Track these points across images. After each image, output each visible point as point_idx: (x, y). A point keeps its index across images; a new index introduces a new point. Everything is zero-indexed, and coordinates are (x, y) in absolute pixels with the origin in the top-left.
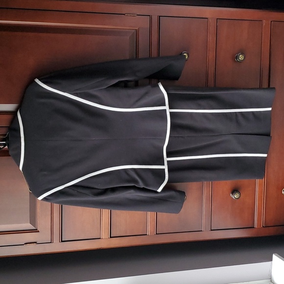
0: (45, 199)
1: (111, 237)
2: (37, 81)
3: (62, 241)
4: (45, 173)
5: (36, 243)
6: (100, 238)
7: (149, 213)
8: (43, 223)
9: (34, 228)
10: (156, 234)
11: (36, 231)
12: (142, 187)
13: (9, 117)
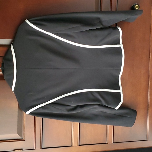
0: (31, 113)
1: (79, 145)
2: (27, 21)
3: (42, 148)
4: (32, 93)
5: (22, 149)
6: (71, 146)
7: (108, 126)
8: (28, 133)
9: (20, 138)
10: (113, 143)
11: (22, 140)
12: (104, 105)
13: (5, 49)
